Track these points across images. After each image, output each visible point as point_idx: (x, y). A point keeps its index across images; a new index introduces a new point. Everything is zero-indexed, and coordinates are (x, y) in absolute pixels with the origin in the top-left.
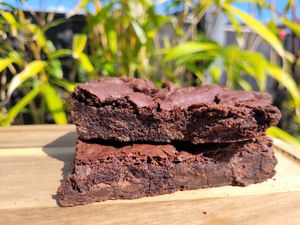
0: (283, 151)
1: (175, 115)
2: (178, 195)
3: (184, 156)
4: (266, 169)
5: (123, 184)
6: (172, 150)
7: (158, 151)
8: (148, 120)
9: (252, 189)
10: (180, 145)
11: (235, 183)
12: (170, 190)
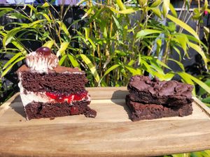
0: (197, 103)
1: (163, 97)
2: (163, 119)
3: (166, 108)
4: (190, 112)
5: (149, 116)
6: (162, 107)
7: (158, 107)
8: (155, 98)
9: (185, 118)
10: (164, 105)
11: (180, 116)
12: (161, 117)
